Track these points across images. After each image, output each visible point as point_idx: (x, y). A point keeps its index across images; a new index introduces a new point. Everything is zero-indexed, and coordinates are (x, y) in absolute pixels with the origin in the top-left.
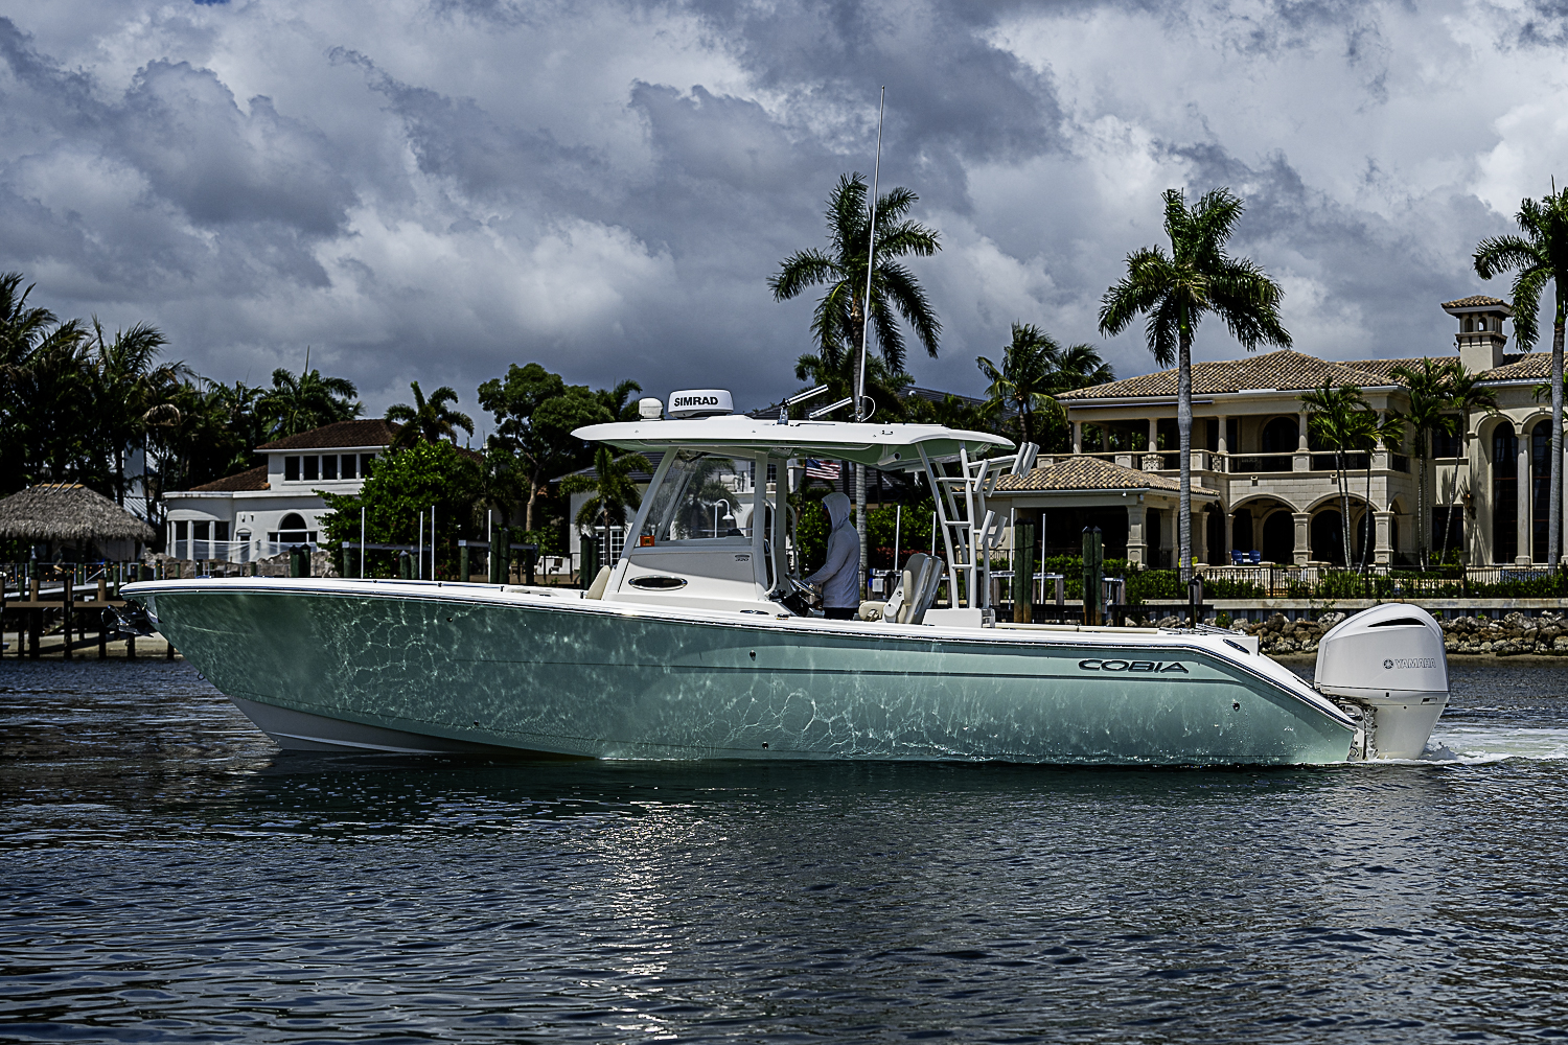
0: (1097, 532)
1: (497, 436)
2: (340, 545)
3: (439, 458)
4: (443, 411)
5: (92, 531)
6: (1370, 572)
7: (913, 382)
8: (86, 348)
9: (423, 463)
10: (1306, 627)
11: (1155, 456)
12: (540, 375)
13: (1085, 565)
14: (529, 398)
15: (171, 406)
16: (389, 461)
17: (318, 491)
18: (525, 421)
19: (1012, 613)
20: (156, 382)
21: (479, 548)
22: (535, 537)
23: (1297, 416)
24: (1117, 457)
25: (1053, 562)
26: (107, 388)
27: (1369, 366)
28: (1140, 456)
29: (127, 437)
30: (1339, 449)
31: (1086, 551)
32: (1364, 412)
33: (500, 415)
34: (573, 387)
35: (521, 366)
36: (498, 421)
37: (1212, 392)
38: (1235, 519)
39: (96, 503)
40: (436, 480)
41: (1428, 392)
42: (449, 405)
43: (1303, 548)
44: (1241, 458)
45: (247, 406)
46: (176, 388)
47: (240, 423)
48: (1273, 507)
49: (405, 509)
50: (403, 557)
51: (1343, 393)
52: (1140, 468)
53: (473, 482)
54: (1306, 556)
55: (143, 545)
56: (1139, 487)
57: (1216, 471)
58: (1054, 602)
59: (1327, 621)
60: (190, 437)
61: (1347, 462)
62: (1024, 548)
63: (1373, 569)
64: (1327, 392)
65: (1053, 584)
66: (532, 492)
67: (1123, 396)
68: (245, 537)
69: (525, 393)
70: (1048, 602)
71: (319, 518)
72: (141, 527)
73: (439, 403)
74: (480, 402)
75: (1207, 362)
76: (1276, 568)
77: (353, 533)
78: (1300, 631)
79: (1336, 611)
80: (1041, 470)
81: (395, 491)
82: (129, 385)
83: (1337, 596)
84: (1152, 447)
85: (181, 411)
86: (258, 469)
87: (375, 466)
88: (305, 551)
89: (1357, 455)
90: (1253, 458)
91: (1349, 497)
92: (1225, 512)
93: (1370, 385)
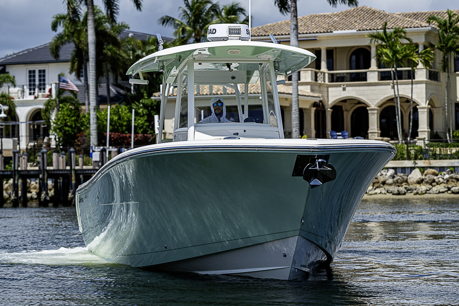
6: (413, 144)
7: (129, 28)
23: (369, 47)
27: (416, 16)
30: (393, 67)
37: (317, 33)
38: (332, 112)
41: (450, 31)
43: (374, 129)
44: (337, 74)
48: (356, 104)
51: (395, 32)
54: (376, 135)
57: (320, 82)
59: (383, 174)
61: (400, 76)
63: (415, 142)
64: (385, 32)
67: (262, 36)
75: (315, 14)
89: (405, 71)
90: (343, 73)
91: (400, 97)
92: (326, 108)
93: (414, 27)
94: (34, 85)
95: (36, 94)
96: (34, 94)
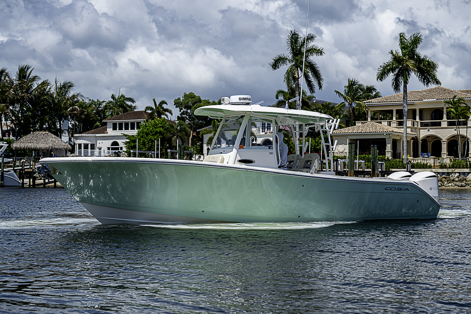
0: (376, 147)
1: (180, 116)
2: (130, 151)
3: (161, 123)
4: (163, 108)
5: (52, 147)
6: (467, 160)
7: (315, 98)
8: (50, 89)
9: (157, 125)
10: (446, 178)
11: (395, 122)
12: (194, 96)
13: (372, 157)
14: (190, 104)
15: (76, 107)
16: (146, 124)
17: (123, 134)
18: (189, 111)
19: (348, 173)
20: (72, 99)
21: (174, 152)
22: (192, 148)
23: (443, 108)
24: (382, 122)
25: (361, 157)
26: (56, 101)
27: (467, 91)
28: (390, 122)
29: (62, 117)
30: (457, 119)
31: (372, 153)
32: (465, 107)
33: (181, 110)
34: (204, 100)
35: (187, 93)
36: (180, 111)
37: (414, 100)
38: (422, 143)
39: (53, 138)
40: (160, 130)
42: (165, 106)
43: (445, 152)
44: (424, 122)
45: (100, 107)
46: (78, 101)
47: (98, 112)
48: (435, 138)
49: (150, 140)
50: (150, 155)
51: (459, 100)
52: (390, 125)
53: (172, 131)
54: (446, 155)
55: (68, 151)
56: (390, 132)
57: (415, 126)
58: (362, 170)
59: (453, 176)
60: (82, 117)
61: (459, 124)
62: (352, 152)
63: (468, 159)
65: (361, 164)
66: (191, 134)
67: (384, 102)
68: (100, 149)
69: (189, 102)
70: (359, 170)
71: (123, 142)
72: (67, 146)
73: (161, 106)
74: (174, 105)
75: (413, 90)
76: (436, 159)
77: (134, 147)
78: (444, 180)
79: (455, 173)
80: (357, 126)
81: (147, 134)
82: (63, 100)
83: (456, 168)
84: (394, 118)
85: (79, 108)
86: (104, 127)
87: (141, 126)
88: (119, 153)
89: (462, 121)
90: (428, 122)
91: (460, 135)
92: (419, 140)
93: (468, 98)
94: (265, 127)
95: (266, 131)
96: (264, 132)
